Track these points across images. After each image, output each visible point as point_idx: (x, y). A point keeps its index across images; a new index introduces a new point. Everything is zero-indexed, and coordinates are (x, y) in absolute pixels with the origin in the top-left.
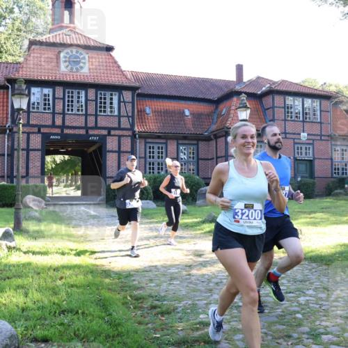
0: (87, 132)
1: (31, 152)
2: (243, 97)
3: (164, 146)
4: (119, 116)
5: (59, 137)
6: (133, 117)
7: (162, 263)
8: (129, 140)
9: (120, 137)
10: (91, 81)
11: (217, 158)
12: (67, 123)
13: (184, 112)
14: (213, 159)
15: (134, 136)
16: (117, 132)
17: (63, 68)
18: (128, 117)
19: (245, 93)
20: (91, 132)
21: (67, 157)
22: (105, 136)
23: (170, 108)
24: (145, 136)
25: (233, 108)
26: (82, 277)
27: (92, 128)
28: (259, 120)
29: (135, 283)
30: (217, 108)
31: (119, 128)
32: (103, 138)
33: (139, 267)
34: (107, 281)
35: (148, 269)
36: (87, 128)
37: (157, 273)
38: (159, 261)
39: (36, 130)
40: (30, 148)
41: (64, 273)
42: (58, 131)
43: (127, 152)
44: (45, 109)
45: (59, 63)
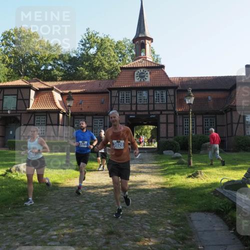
0: (149, 113)
4: (167, 103)
5: (134, 116)
6: (174, 103)
8: (173, 116)
9: (167, 115)
10: (150, 85)
11: (227, 125)
12: (138, 109)
13: (208, 98)
14: (225, 126)
15: (175, 114)
16: (165, 112)
17: (136, 80)
18: (172, 103)
20: (151, 113)
22: (159, 115)
24: (182, 114)
27: (151, 111)
30: (230, 93)
31: (167, 110)
36: (149, 111)
39: (123, 113)
42: (134, 113)
43: (171, 123)
44: (127, 102)
45: (134, 78)
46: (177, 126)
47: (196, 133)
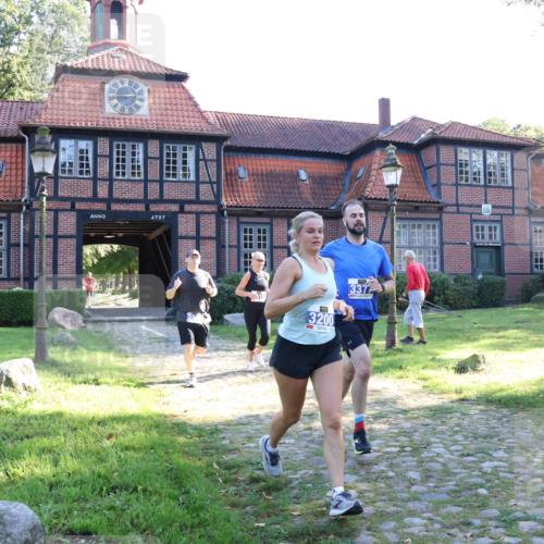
0: (147, 208)
1: (60, 241)
2: (391, 149)
3: (267, 228)
4: (198, 182)
5: (104, 217)
6: (218, 182)
7: (266, 411)
8: (213, 219)
9: (198, 214)
10: (152, 127)
12: (116, 195)
13: (298, 175)
15: (220, 212)
16: (194, 208)
17: (109, 110)
18: (211, 183)
19: (394, 143)
20: (153, 208)
21: (116, 247)
22: (176, 213)
23: (277, 168)
24: (239, 213)
25: (375, 166)
26: (143, 434)
27: (155, 202)
28: (415, 185)
29: (224, 442)
30: (350, 167)
31: (197, 201)
32: (172, 218)
33: (231, 418)
34: (182, 439)
35: (246, 421)
36: (147, 202)
37: (259, 427)
38: (262, 408)
39: (68, 205)
40: (59, 233)
41: (113, 428)
42: (102, 206)
43: (210, 238)
44: (81, 173)
45: (102, 100)
46: (224, 247)
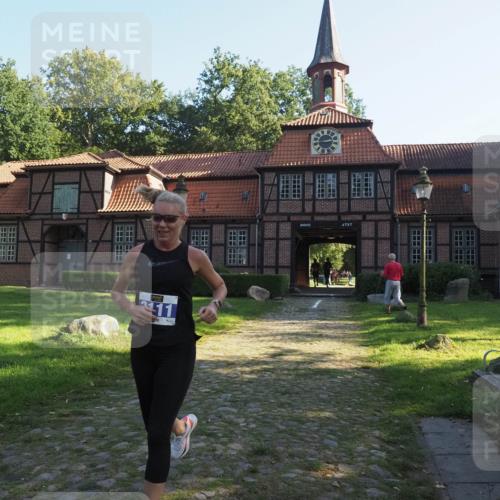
0: (339, 218)
1: (281, 242)
4: (376, 199)
5: (309, 225)
6: (392, 198)
8: (388, 225)
9: (376, 222)
10: (342, 162)
12: (318, 210)
15: (393, 220)
16: (373, 217)
17: (314, 152)
18: (386, 198)
20: (343, 218)
22: (360, 221)
23: (444, 184)
24: (408, 220)
27: (344, 214)
31: (376, 212)
32: (357, 224)
39: (285, 218)
40: (280, 237)
42: (308, 218)
43: (385, 239)
44: (294, 196)
45: (309, 146)
46: (397, 245)
47: (436, 260)
